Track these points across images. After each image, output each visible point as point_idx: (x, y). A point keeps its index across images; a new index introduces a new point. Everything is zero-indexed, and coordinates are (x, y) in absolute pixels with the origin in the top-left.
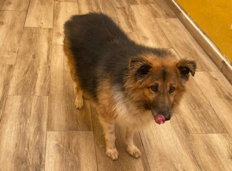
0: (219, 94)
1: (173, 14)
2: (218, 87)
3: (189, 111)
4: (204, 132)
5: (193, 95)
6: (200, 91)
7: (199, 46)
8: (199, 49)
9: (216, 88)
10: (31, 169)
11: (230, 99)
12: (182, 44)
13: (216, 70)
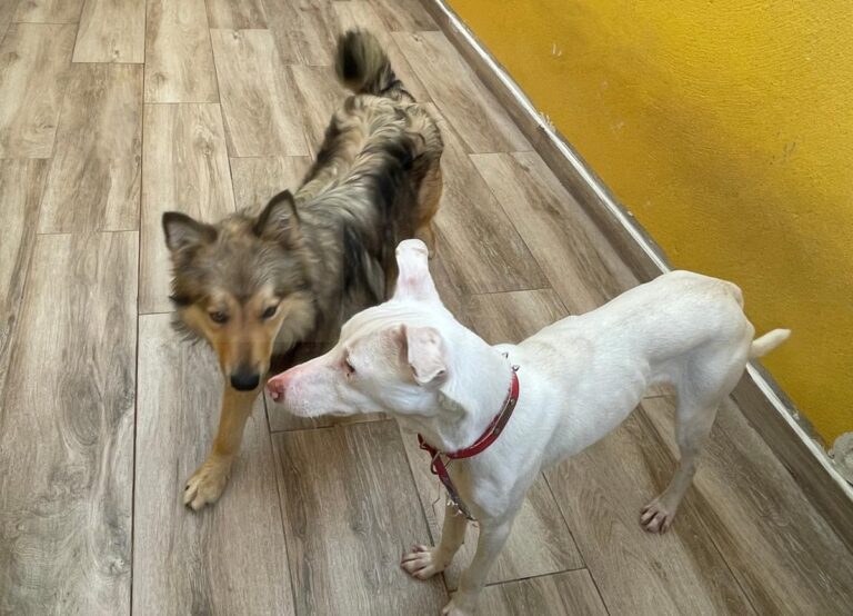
0: (533, 201)
1: (431, 20)
2: (529, 187)
3: (469, 245)
4: (500, 289)
5: (478, 207)
6: (491, 198)
7: (488, 95)
8: (488, 102)
9: (527, 189)
10: (103, 408)
11: (558, 213)
12: (451, 91)
13: (525, 148)
